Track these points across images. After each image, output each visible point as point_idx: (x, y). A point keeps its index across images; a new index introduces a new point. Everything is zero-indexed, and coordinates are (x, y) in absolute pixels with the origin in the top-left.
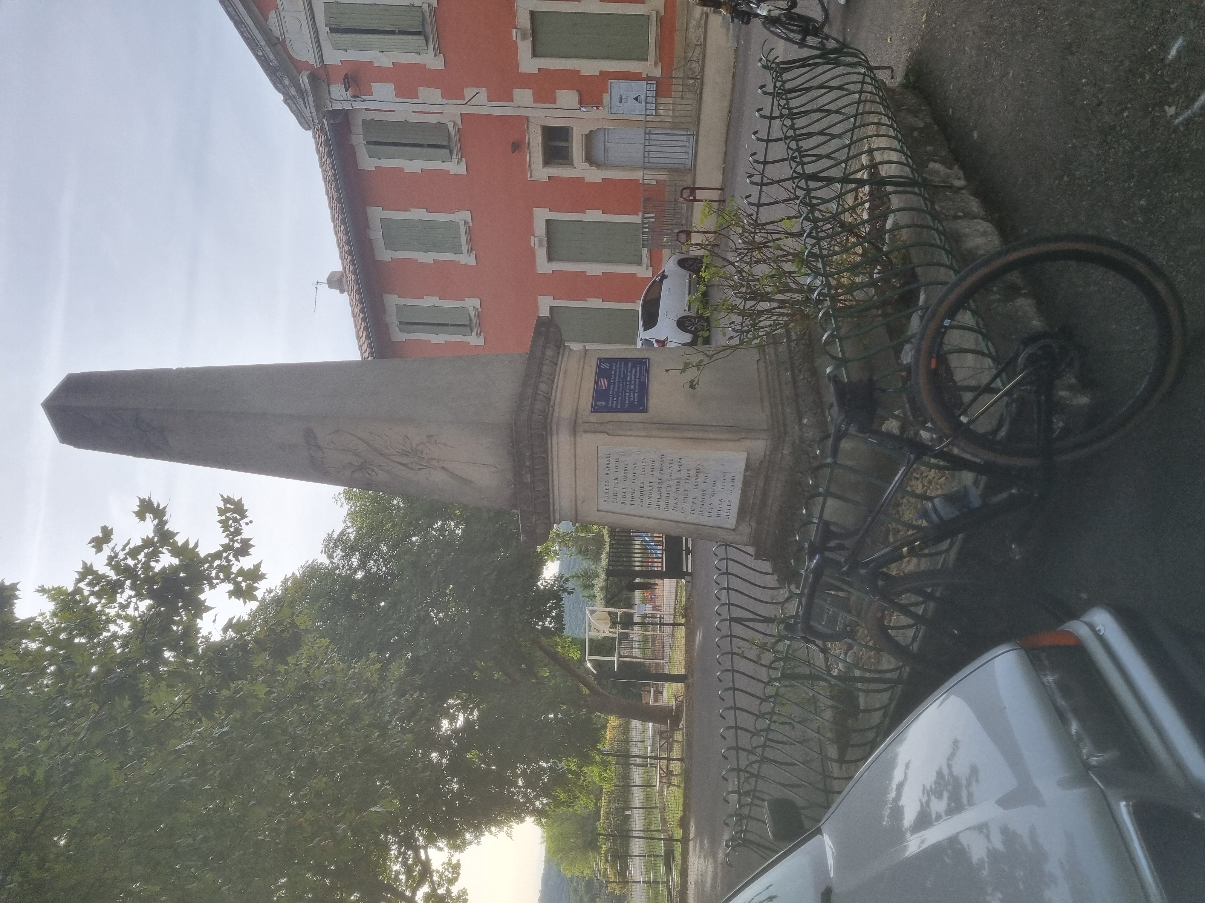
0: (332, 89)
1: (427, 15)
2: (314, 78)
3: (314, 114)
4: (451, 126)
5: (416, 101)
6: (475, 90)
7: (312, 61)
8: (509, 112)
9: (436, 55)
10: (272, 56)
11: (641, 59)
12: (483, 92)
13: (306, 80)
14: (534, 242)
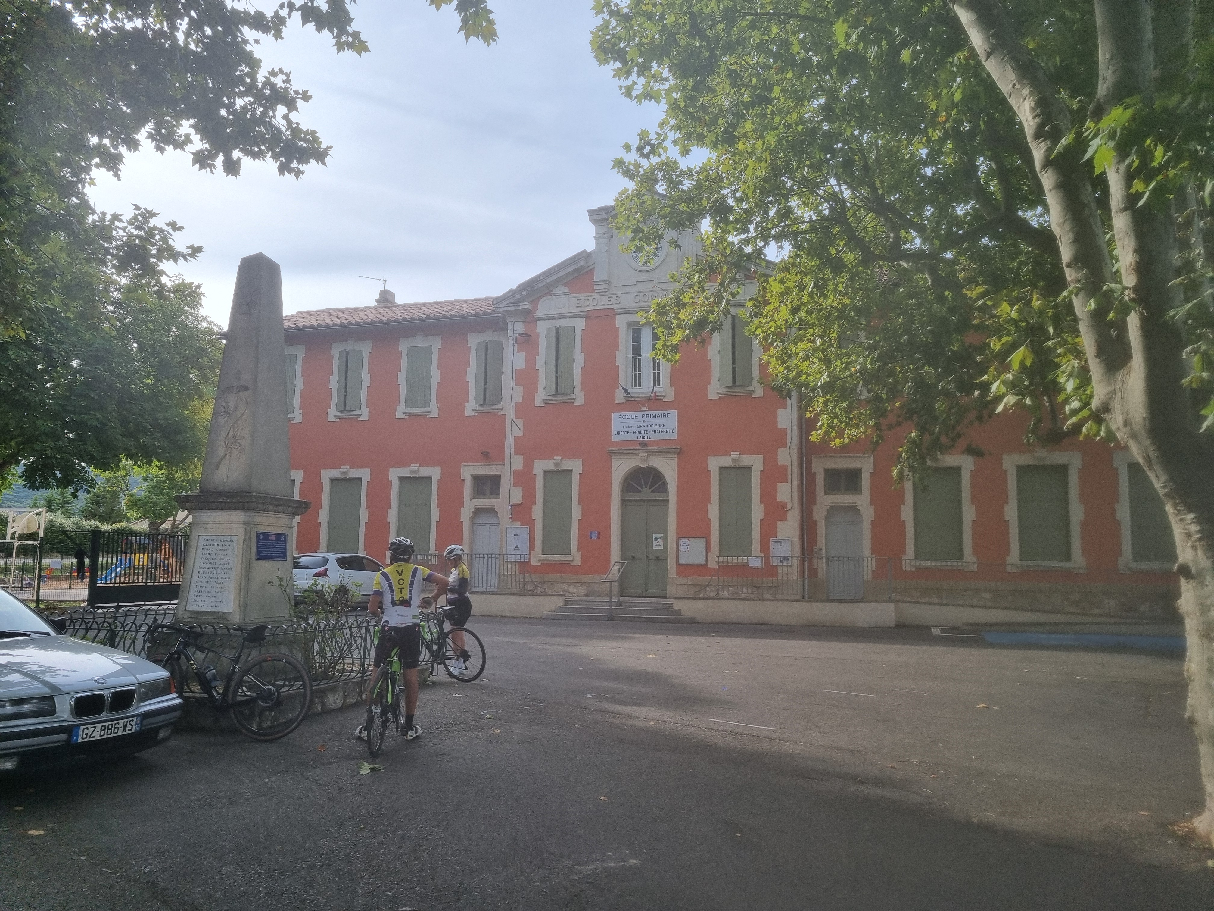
0: (521, 323)
1: (568, 397)
2: (527, 312)
3: (503, 309)
4: (499, 406)
5: (514, 384)
6: (522, 427)
7: (538, 312)
8: (507, 452)
9: (544, 401)
10: (540, 285)
11: (543, 549)
12: (520, 433)
13: (526, 307)
14: (414, 467)
